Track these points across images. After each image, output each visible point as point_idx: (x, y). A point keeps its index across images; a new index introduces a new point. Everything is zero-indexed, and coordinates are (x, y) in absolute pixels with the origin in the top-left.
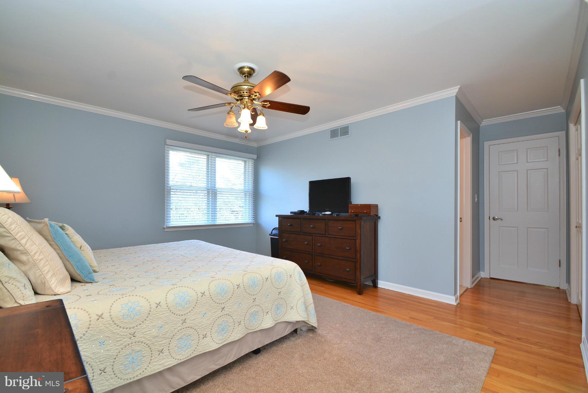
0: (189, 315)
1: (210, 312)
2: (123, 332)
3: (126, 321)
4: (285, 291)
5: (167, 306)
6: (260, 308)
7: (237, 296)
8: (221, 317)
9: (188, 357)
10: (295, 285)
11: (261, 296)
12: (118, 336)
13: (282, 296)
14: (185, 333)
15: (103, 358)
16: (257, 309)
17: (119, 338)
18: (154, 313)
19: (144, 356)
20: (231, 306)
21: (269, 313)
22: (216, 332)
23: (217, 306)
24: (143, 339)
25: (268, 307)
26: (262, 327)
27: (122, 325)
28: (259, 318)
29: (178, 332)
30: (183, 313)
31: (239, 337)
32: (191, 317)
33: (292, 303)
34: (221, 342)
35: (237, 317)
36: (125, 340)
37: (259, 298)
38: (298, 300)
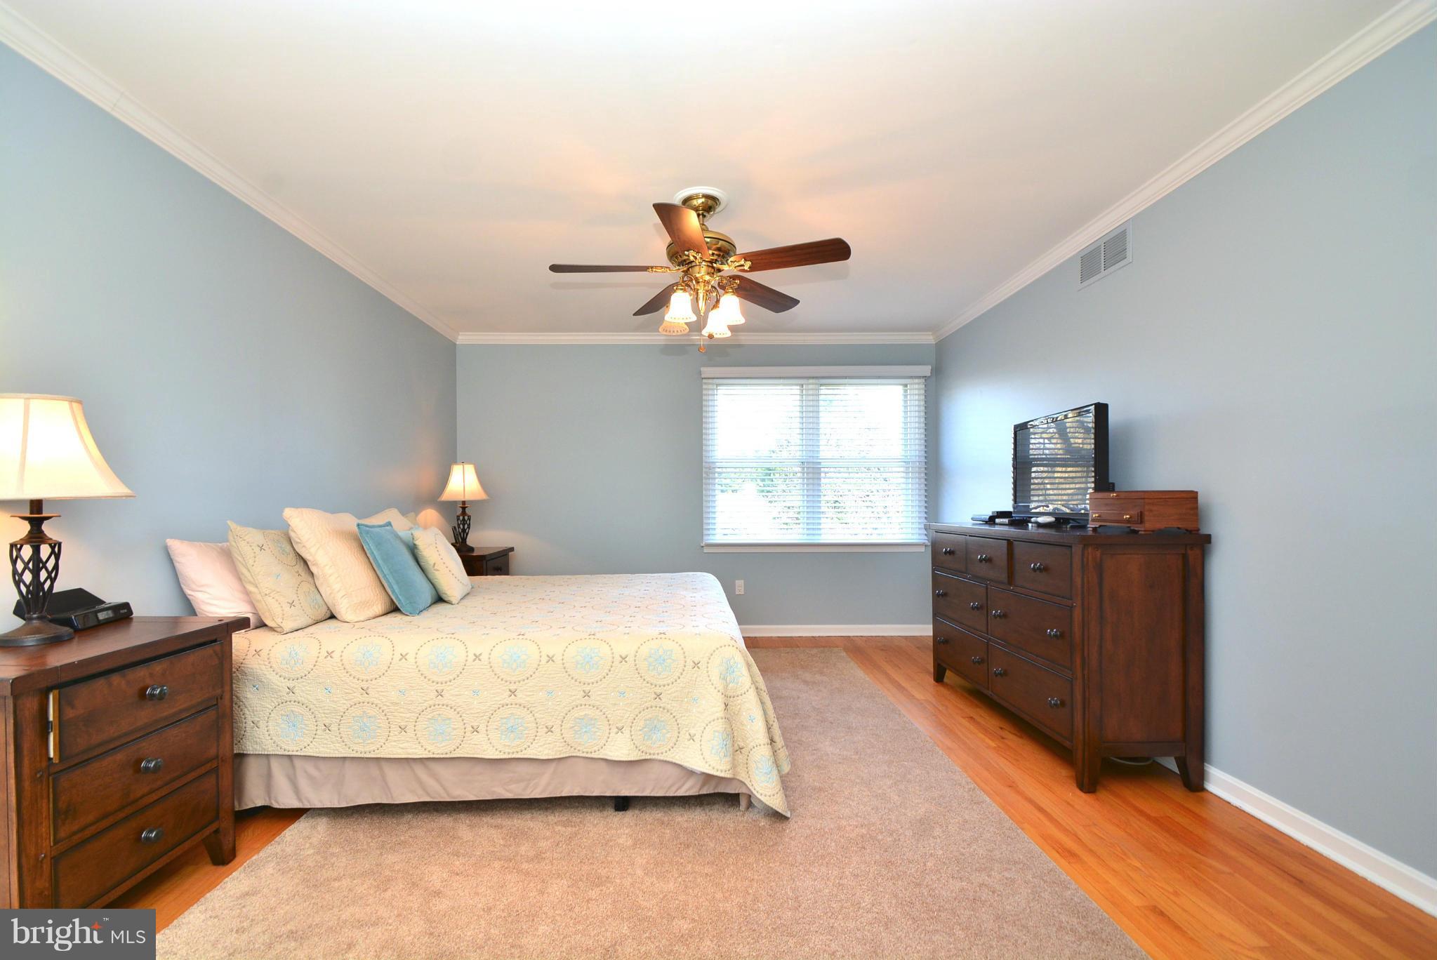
0: (449, 686)
1: (486, 690)
2: (353, 683)
3: (359, 669)
4: (674, 695)
5: (416, 662)
6: (601, 713)
7: (546, 676)
8: (507, 705)
9: (446, 754)
10: (706, 686)
11: (606, 690)
12: (346, 687)
13: (665, 703)
14: (441, 713)
15: (328, 709)
16: (593, 714)
17: (349, 689)
18: (395, 668)
19: (379, 727)
20: (530, 691)
21: (626, 731)
22: (497, 729)
23: (500, 684)
24: (379, 702)
25: (623, 717)
26: (606, 755)
27: (353, 673)
28: (598, 734)
29: (430, 707)
30: (440, 680)
31: (548, 755)
32: (451, 690)
33: (693, 727)
34: (507, 751)
35: (542, 716)
36: (355, 694)
37: (599, 693)
38: (706, 722)
